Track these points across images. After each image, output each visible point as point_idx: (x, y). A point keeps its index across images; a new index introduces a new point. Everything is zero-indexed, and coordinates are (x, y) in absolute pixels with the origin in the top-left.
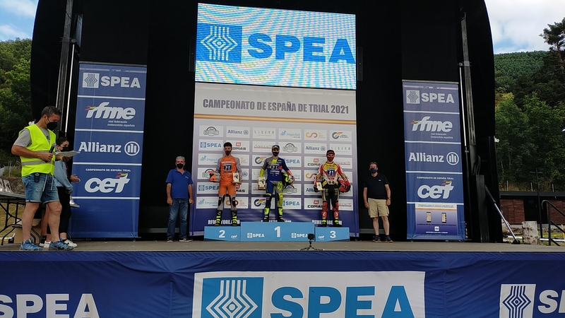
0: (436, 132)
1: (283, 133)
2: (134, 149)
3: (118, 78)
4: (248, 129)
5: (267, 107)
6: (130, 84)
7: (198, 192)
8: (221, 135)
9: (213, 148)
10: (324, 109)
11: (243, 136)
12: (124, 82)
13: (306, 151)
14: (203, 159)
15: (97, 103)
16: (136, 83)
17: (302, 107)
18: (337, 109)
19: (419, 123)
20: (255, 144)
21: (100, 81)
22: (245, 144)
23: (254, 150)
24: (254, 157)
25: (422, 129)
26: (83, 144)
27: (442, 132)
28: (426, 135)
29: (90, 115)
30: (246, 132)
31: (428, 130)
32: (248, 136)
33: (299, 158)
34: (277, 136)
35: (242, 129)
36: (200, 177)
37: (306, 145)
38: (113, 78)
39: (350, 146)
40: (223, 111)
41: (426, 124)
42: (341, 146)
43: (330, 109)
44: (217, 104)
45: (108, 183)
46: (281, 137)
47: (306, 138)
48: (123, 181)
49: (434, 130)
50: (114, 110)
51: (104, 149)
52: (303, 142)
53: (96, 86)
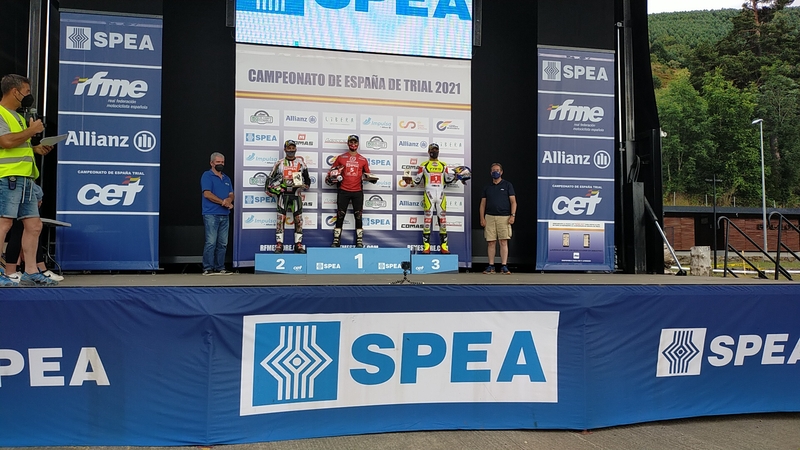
0: (581, 122)
1: (367, 122)
2: (147, 142)
3: (119, 36)
4: (316, 115)
5: (342, 83)
6: (138, 44)
7: (245, 206)
8: (276, 123)
9: (264, 143)
10: (425, 87)
11: (308, 124)
12: (129, 42)
13: (400, 149)
14: (251, 158)
15: (90, 72)
16: (147, 43)
17: (395, 84)
18: (445, 87)
19: (559, 108)
20: (326, 136)
21: (93, 40)
22: (312, 137)
23: (325, 146)
24: (325, 156)
25: (562, 118)
26: (72, 133)
27: (589, 122)
28: (567, 126)
29: (79, 90)
30: (312, 120)
31: (570, 118)
32: (315, 125)
33: (390, 158)
34: (358, 125)
35: (307, 115)
36: (246, 183)
37: (400, 139)
38: (112, 35)
39: (462, 141)
40: (278, 87)
41: (567, 110)
42: (448, 140)
43: (434, 87)
44: (270, 76)
45: (112, 191)
46: (363, 127)
47: (399, 130)
48: (133, 189)
49: (578, 119)
50: (116, 83)
51: (103, 141)
52: (395, 134)
53: (87, 46)
